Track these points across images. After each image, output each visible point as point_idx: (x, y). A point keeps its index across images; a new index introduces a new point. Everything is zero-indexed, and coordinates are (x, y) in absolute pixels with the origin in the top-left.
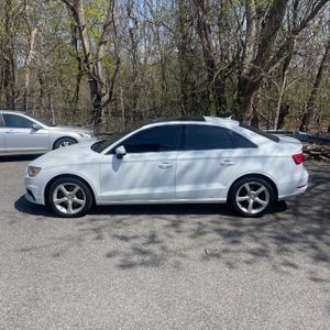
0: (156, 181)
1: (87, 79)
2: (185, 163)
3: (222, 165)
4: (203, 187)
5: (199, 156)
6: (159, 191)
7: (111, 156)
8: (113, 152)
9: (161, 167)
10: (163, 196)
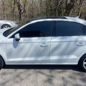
0: (39, 54)
1: (17, 5)
2: (56, 44)
3: (78, 45)
4: (65, 57)
5: (64, 40)
6: (40, 59)
7: (12, 39)
8: (13, 37)
9: (41, 46)
10: (42, 61)
